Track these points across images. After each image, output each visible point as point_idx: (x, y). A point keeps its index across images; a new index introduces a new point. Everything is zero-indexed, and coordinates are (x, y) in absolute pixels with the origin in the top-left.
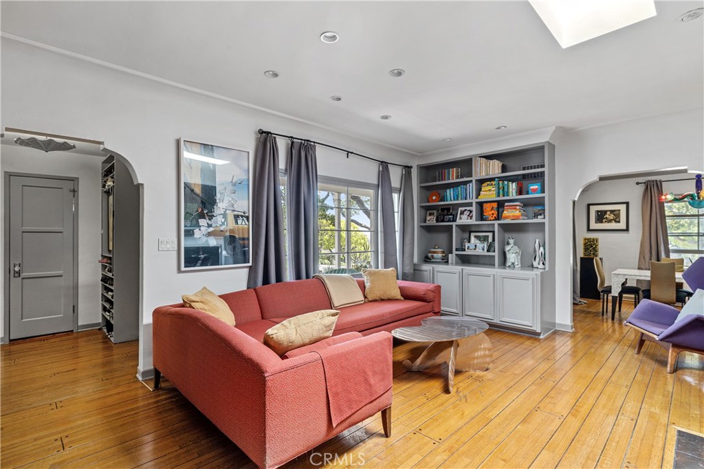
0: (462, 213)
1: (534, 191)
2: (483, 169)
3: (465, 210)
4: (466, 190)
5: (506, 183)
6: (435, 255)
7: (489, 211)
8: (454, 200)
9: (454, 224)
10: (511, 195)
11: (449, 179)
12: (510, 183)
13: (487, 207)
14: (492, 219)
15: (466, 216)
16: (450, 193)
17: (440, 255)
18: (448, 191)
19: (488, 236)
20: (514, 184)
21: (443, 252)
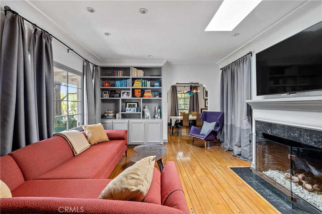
0: (123, 93)
1: (157, 86)
2: (135, 74)
3: (125, 92)
4: (127, 82)
5: (146, 81)
6: (110, 115)
7: (137, 93)
8: (120, 86)
9: (120, 99)
10: (148, 86)
11: (118, 76)
12: (148, 81)
13: (136, 91)
14: (139, 97)
15: (126, 95)
16: (118, 83)
17: (112, 115)
18: (117, 82)
19: (135, 105)
20: (149, 82)
21: (113, 113)
